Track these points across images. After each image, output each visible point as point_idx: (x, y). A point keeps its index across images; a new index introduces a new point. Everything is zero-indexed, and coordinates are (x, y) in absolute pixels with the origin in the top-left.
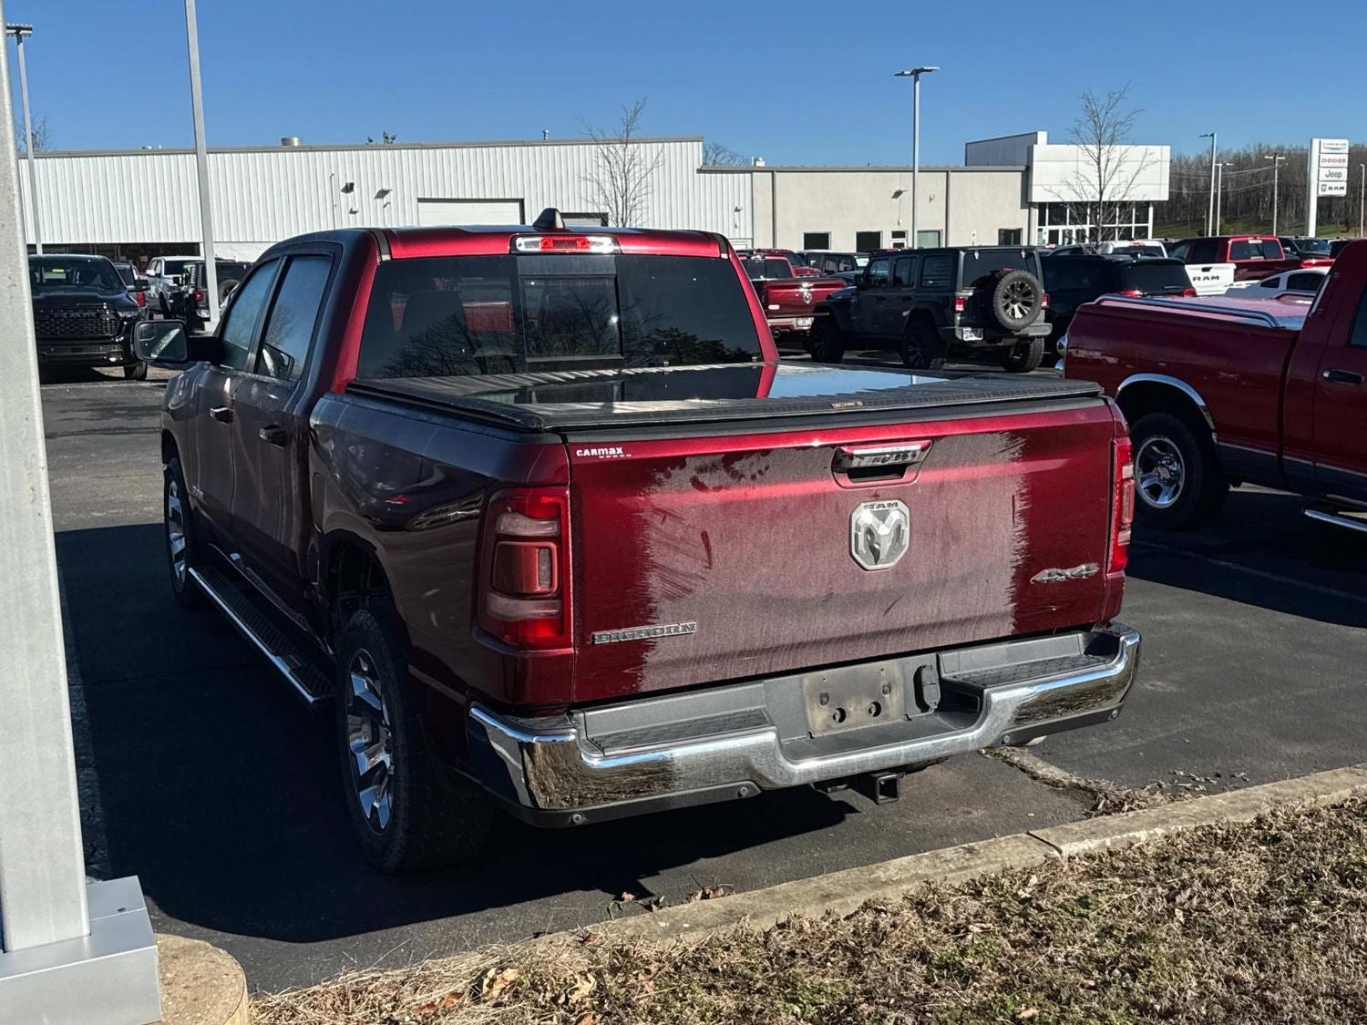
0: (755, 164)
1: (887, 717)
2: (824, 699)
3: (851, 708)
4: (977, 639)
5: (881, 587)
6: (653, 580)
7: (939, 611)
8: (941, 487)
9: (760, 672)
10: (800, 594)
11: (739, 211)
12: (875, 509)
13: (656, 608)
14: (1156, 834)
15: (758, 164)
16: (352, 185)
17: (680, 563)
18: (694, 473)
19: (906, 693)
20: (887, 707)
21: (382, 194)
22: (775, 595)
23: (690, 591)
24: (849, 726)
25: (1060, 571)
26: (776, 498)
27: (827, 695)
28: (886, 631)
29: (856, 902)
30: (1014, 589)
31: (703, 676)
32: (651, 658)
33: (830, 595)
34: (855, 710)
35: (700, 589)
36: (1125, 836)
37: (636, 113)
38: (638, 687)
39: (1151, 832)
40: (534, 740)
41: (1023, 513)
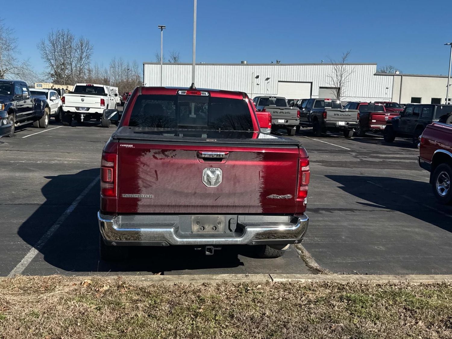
0: (395, 73)
1: (218, 231)
2: (198, 223)
3: (206, 227)
4: (250, 212)
5: (213, 192)
6: (140, 182)
7: (234, 202)
8: (234, 166)
9: (176, 212)
10: (186, 191)
11: (388, 88)
12: (211, 170)
13: (141, 190)
14: (308, 281)
15: (397, 73)
16: (258, 76)
17: (148, 178)
18: (153, 154)
19: (225, 225)
20: (219, 229)
21: (267, 79)
22: (178, 190)
23: (151, 186)
24: (206, 232)
25: (277, 196)
26: (179, 164)
27: (199, 222)
28: (216, 206)
29: (200, 282)
30: (260, 199)
31: (157, 211)
32: (139, 203)
33: (195, 193)
34: (208, 227)
35: (154, 186)
36: (297, 280)
37: (347, 55)
38: (137, 211)
39: (306, 280)
40: (104, 221)
41: (263, 177)
